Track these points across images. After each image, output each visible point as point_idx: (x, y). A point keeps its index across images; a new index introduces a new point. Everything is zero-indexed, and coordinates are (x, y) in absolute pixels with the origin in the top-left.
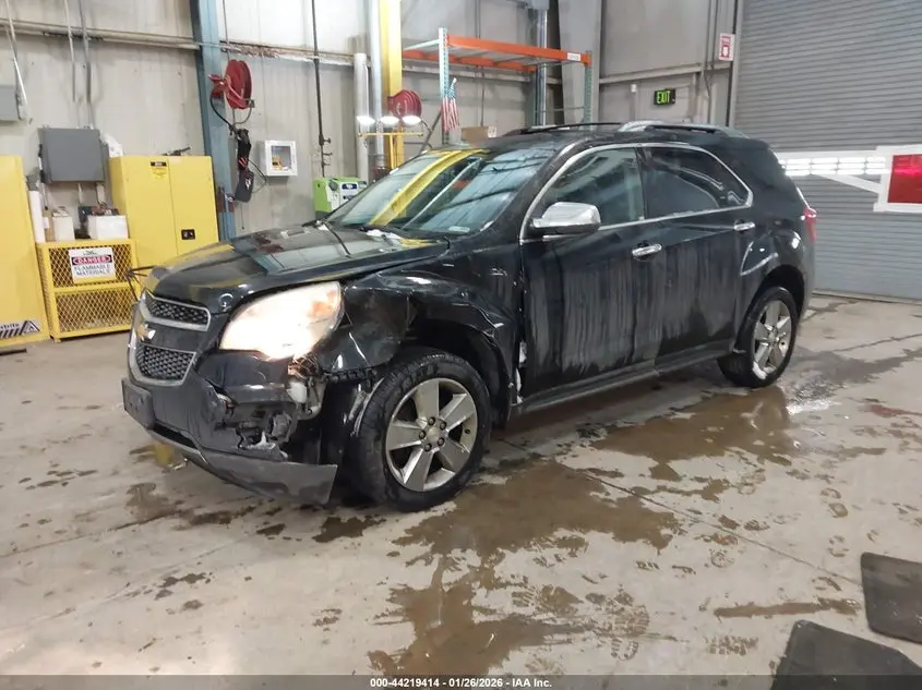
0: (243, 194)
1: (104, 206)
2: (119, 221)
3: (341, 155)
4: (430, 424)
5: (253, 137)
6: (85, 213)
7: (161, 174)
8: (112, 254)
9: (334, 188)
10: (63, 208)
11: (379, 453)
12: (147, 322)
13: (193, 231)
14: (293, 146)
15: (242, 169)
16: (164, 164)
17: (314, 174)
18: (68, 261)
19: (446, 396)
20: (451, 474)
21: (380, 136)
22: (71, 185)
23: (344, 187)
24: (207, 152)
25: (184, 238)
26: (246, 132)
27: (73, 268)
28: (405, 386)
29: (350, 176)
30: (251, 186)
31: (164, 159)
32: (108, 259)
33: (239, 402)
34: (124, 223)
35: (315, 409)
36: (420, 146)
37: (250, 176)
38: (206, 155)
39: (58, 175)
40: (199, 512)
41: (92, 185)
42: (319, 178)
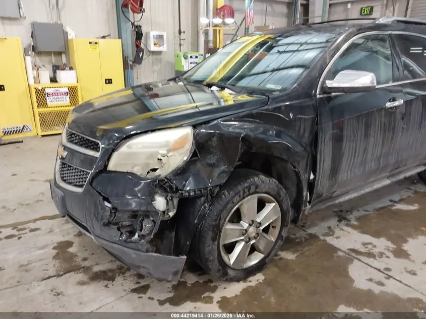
0: (138, 60)
1: (65, 65)
2: (73, 72)
3: (190, 41)
4: (250, 225)
5: (144, 30)
6: (56, 68)
7: (95, 48)
8: (67, 91)
9: (186, 58)
10: (44, 66)
11: (216, 247)
12: (63, 146)
13: (111, 80)
14: (165, 34)
15: (138, 46)
16: (96, 43)
17: (175, 50)
18: (45, 95)
19: (261, 205)
20: (261, 256)
21: (211, 29)
22: (48, 53)
23: (191, 57)
24: (120, 37)
25: (106, 83)
26: (140, 27)
27: (47, 98)
28: (235, 201)
29: (194, 51)
30: (142, 56)
31: (96, 40)
32: (66, 94)
33: (119, 209)
34: (75, 75)
35: (171, 214)
36: (232, 36)
37: (142, 50)
38: (119, 38)
39: (41, 48)
40: (96, 269)
41: (59, 54)
42: (178, 52)
